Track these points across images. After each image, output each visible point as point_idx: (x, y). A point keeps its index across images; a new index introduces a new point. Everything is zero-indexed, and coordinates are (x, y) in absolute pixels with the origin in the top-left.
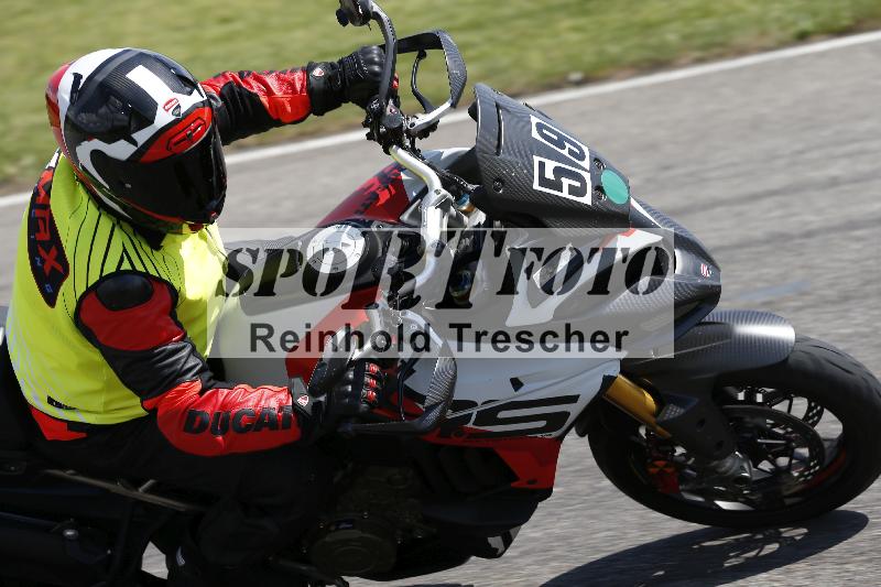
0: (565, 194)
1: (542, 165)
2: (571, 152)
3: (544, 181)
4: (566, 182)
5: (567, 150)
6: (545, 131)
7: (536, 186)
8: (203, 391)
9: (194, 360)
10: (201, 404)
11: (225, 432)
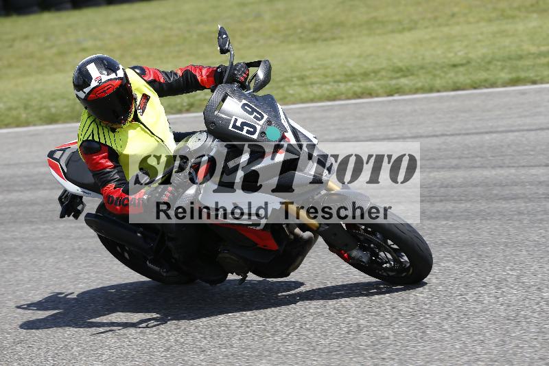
0: (244, 133)
1: (236, 120)
2: (255, 117)
3: (234, 126)
4: (246, 128)
5: (254, 115)
6: (246, 107)
7: (230, 128)
8: (115, 188)
9: (117, 176)
10: (113, 193)
11: (120, 205)
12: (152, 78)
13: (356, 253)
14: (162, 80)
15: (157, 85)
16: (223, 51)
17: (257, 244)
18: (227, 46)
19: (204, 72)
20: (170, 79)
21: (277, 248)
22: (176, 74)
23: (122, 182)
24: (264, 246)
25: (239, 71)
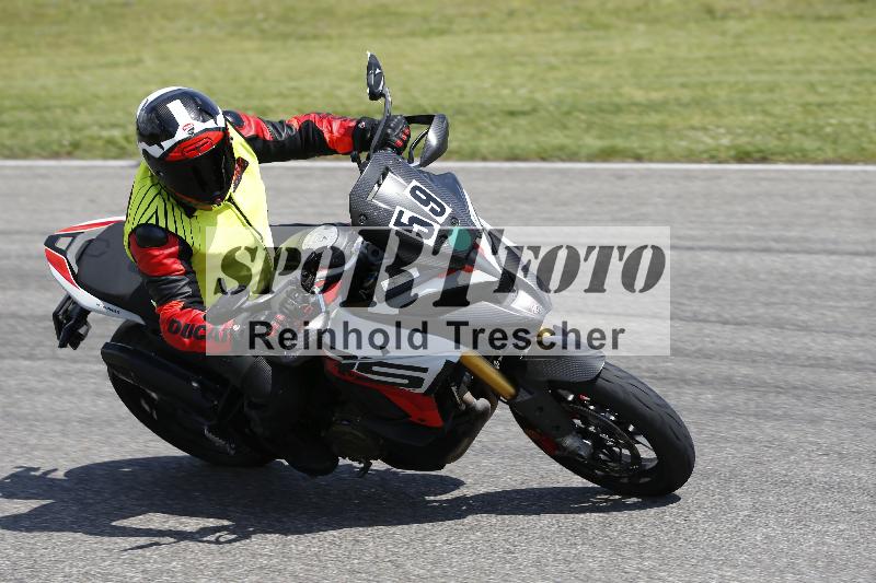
1: (401, 213)
2: (432, 210)
5: (429, 207)
6: (417, 192)
7: (391, 225)
8: (183, 308)
9: (187, 289)
10: (180, 316)
11: (189, 337)
12: (252, 133)
13: (570, 442)
14: (268, 137)
15: (259, 144)
16: (374, 96)
17: (408, 416)
18: (381, 88)
19: (336, 126)
20: (281, 136)
21: (441, 424)
22: (290, 127)
23: (194, 299)
24: (420, 419)
25: (394, 129)
